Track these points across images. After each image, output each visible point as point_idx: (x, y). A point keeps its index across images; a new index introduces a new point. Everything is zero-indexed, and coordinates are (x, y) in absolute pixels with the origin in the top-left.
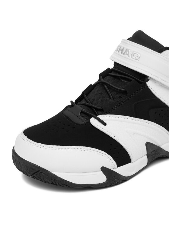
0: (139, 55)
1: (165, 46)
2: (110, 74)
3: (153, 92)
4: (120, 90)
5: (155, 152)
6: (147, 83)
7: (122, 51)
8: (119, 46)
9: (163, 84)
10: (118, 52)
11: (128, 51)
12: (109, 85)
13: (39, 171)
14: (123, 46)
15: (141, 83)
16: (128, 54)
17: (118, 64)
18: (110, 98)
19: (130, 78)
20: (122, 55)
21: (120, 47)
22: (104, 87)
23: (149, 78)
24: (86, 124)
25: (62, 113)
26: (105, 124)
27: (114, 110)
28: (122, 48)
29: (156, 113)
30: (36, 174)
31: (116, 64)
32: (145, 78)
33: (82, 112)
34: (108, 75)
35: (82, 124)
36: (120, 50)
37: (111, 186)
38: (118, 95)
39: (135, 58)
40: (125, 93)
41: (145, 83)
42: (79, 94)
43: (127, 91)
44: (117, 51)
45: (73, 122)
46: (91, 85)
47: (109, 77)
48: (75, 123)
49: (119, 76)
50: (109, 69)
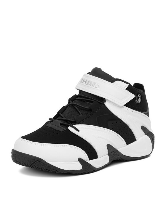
0: (98, 85)
1: (115, 78)
2: (77, 98)
3: (110, 109)
4: (86, 108)
5: (113, 152)
6: (105, 103)
7: (86, 82)
8: (82, 79)
9: (116, 104)
10: (83, 83)
11: (90, 82)
12: (78, 105)
13: (38, 160)
14: (86, 78)
15: (100, 103)
16: (90, 84)
17: (82, 91)
18: (80, 114)
19: (93, 101)
20: (86, 85)
21: (84, 80)
22: (74, 107)
23: (106, 100)
24: (65, 131)
25: (45, 126)
26: (78, 131)
27: (84, 121)
28: (85, 80)
29: (112, 124)
30: (35, 163)
31: (80, 91)
32: (103, 100)
33: (61, 124)
34: (75, 99)
35: (62, 131)
36: (83, 81)
37: (85, 173)
38: (85, 112)
39: (95, 87)
40: (90, 110)
41: (104, 103)
42: (55, 113)
43: (91, 109)
44: (81, 82)
45: (56, 130)
46: (64, 106)
47: (76, 100)
48: (58, 131)
49: (84, 100)
50: (75, 95)
